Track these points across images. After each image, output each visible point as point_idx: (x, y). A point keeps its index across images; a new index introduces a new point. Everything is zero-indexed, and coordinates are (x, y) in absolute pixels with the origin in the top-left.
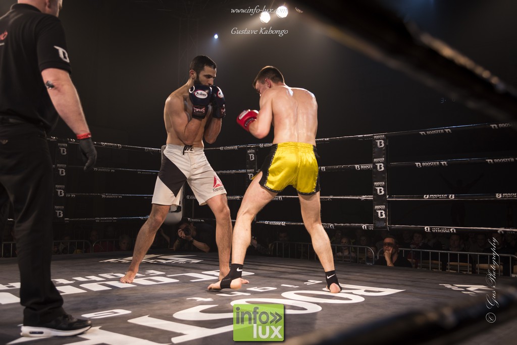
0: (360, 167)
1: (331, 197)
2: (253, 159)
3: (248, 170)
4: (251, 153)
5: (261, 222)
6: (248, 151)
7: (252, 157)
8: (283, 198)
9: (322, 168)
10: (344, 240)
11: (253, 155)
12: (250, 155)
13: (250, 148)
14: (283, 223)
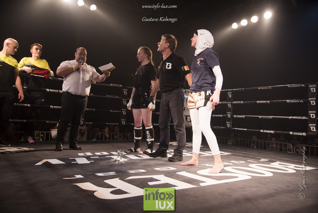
0: (290, 102)
1: (272, 117)
2: (231, 97)
3: (228, 103)
4: (229, 94)
5: (234, 128)
6: (228, 93)
7: (230, 96)
8: (245, 117)
9: (268, 102)
10: (273, 139)
11: (231, 95)
12: (229, 95)
13: (229, 91)
14: (246, 130)
